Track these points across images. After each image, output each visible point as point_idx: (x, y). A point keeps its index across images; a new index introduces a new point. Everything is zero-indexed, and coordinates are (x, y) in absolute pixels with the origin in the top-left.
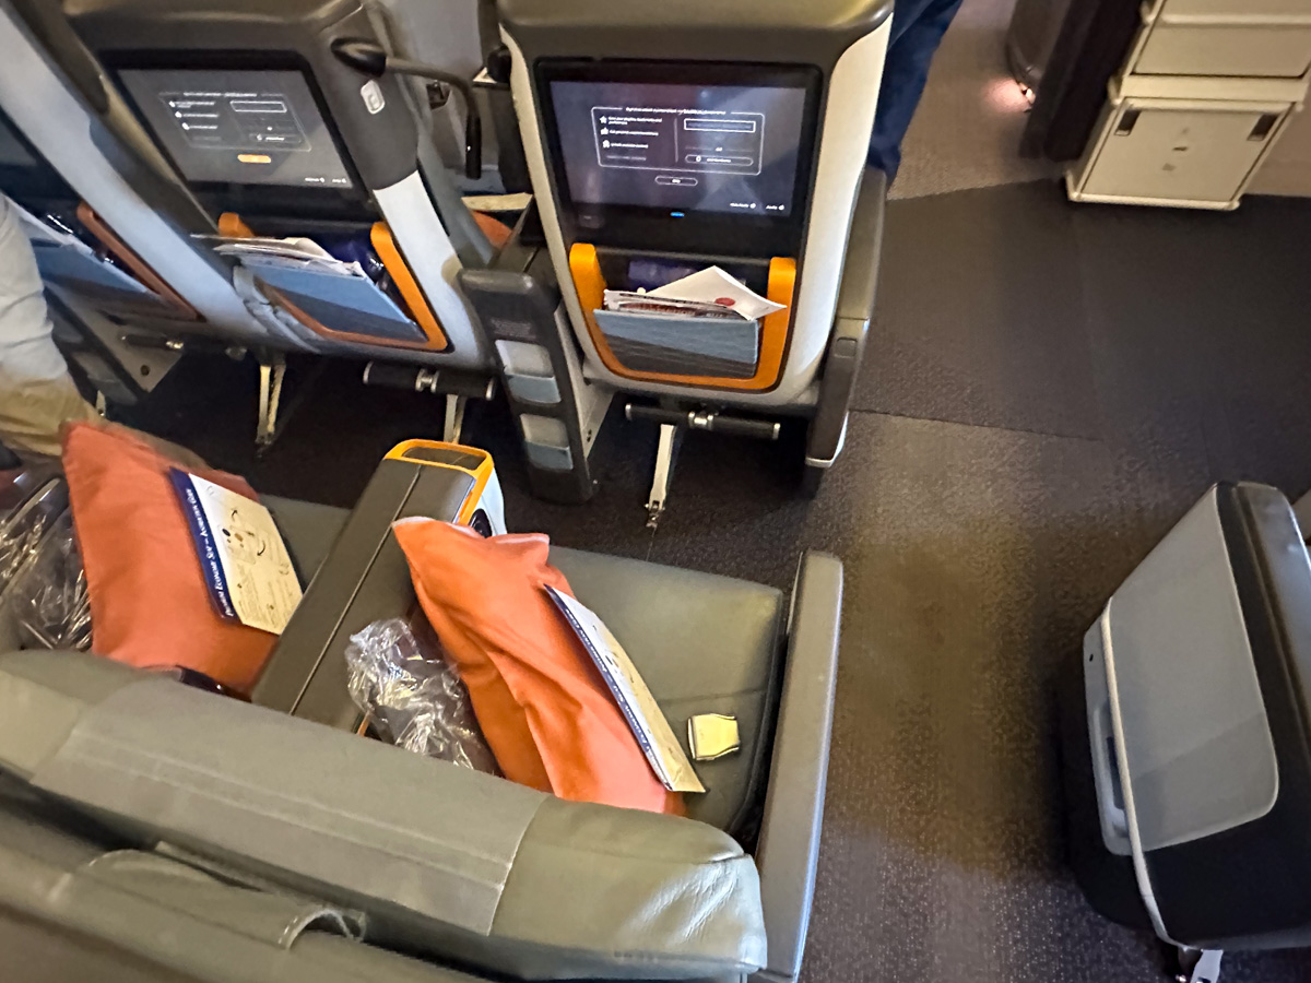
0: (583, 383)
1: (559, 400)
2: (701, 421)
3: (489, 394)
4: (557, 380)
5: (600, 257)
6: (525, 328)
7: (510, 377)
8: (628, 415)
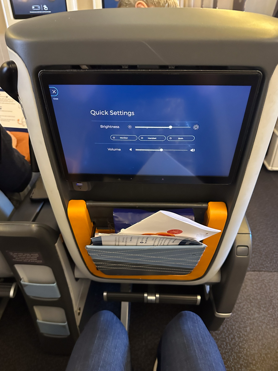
0: (74, 280)
1: (59, 296)
2: (151, 298)
3: (12, 293)
4: (58, 284)
5: (88, 207)
6: (35, 256)
7: (26, 285)
8: (105, 299)
